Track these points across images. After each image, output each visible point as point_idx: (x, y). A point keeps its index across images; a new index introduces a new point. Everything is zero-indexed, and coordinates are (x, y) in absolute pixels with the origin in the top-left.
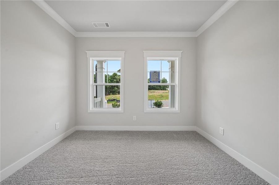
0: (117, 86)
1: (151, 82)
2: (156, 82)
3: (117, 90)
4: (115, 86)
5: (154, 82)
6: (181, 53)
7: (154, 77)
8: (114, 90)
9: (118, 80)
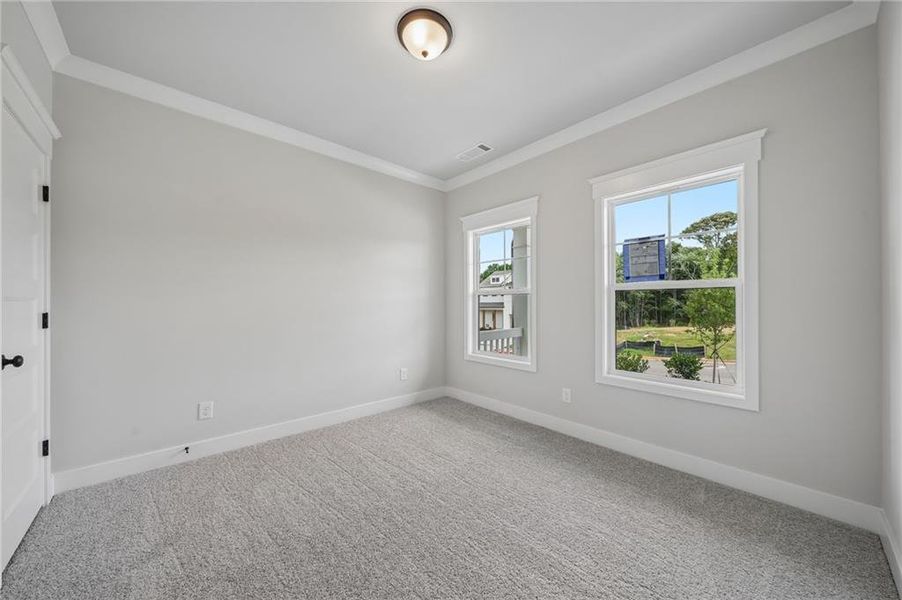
0: (680, 291)
1: (628, 278)
2: (651, 278)
3: (679, 307)
4: (668, 293)
5: (639, 278)
6: (760, 140)
7: (642, 260)
8: (665, 307)
9: (683, 268)
